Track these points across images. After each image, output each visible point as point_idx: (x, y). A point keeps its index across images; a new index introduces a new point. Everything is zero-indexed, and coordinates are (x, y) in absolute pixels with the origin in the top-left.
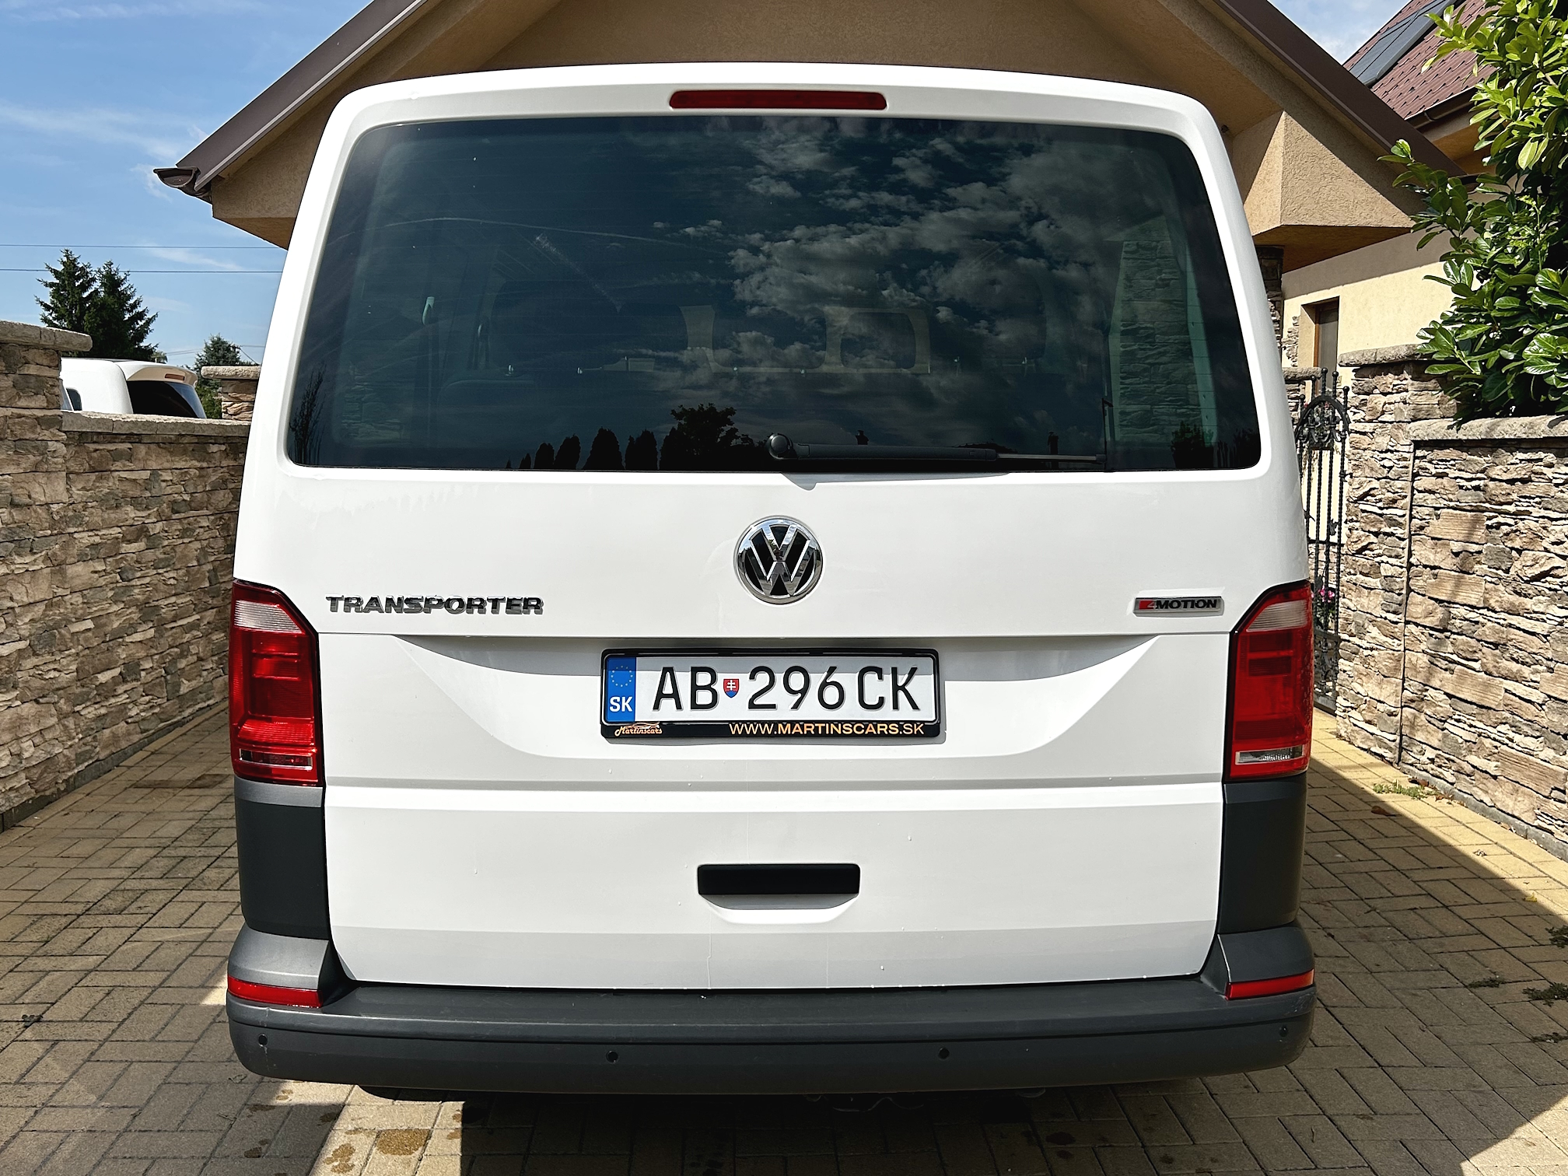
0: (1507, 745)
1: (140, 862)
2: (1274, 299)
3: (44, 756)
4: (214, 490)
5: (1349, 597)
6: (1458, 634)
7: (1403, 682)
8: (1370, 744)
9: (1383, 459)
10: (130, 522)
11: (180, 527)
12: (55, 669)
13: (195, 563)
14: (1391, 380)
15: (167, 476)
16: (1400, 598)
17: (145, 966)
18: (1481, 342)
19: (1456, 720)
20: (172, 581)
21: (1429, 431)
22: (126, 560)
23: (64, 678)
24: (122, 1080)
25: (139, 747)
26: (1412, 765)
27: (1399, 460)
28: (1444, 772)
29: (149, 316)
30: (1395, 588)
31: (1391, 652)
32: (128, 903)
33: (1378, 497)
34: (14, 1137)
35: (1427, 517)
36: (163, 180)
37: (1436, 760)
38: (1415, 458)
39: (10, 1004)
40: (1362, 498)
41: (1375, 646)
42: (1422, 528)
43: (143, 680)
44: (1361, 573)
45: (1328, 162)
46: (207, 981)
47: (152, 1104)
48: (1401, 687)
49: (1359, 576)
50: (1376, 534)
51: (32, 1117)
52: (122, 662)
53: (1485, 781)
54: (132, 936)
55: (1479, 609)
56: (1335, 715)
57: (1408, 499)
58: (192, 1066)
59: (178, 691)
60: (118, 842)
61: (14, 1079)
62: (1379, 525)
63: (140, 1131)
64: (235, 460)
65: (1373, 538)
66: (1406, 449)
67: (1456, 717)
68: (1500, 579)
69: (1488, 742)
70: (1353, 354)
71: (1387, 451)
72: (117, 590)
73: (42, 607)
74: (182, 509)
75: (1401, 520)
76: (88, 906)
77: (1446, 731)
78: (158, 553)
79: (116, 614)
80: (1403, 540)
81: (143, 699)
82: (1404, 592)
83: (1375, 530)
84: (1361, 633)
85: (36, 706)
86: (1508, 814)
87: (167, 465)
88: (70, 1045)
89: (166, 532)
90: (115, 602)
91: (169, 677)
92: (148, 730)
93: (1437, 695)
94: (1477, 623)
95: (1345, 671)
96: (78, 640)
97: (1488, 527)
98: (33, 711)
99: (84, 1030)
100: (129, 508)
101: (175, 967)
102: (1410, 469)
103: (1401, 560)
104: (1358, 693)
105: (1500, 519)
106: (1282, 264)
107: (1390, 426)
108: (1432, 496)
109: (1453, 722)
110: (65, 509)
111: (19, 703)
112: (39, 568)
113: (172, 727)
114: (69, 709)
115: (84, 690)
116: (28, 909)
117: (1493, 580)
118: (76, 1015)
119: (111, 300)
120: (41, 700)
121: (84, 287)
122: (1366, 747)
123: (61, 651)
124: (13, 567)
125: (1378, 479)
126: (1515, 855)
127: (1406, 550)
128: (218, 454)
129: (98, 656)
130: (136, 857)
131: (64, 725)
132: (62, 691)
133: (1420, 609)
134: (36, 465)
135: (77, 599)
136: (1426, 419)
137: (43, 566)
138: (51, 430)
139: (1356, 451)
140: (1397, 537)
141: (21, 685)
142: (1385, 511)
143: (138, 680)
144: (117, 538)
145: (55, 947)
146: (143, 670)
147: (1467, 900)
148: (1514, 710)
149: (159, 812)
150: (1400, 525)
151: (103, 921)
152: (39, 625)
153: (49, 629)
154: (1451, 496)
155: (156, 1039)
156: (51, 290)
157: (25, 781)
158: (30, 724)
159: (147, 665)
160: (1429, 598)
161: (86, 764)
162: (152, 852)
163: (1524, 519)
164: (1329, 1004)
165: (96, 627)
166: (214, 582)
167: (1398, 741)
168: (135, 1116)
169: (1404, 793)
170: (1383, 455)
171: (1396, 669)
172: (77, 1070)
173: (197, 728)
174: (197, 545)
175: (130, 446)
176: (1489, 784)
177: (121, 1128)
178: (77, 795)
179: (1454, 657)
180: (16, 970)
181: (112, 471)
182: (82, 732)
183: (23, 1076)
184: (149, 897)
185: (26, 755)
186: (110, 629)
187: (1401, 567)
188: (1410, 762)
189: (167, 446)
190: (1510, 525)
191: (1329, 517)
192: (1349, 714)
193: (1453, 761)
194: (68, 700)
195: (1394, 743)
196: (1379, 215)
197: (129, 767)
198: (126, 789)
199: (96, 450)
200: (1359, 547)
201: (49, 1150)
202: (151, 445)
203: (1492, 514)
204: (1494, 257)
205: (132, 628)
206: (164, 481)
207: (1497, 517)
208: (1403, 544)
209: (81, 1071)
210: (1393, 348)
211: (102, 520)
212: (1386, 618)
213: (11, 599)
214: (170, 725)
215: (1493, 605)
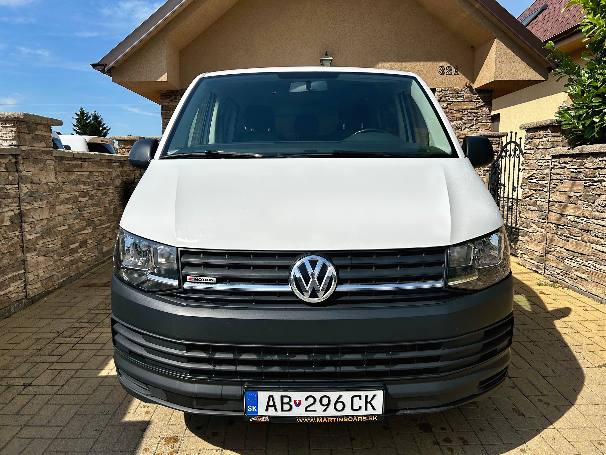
0: (593, 268)
1: (81, 316)
2: (489, 108)
3: (48, 276)
4: (114, 179)
5: (523, 213)
6: (571, 227)
7: (546, 245)
8: (532, 267)
9: (538, 163)
10: (82, 190)
11: (101, 192)
12: (52, 244)
13: (108, 205)
14: (542, 133)
15: (96, 174)
16: (545, 214)
17: (76, 361)
18: (584, 116)
19: (569, 259)
20: (99, 212)
21: (559, 151)
22: (81, 204)
23: (56, 247)
24: (59, 413)
25: (88, 271)
26: (549, 275)
27: (545, 163)
28: (564, 278)
29: (108, 128)
30: (543, 210)
31: (541, 233)
32: (73, 333)
33: (536, 177)
34: (10, 441)
35: (557, 184)
36: (94, 68)
37: (560, 273)
38: (552, 162)
39: (21, 377)
40: (529, 177)
41: (534, 231)
42: (555, 188)
43: (88, 247)
44: (528, 205)
45: (512, 57)
46: (98, 368)
47: (69, 425)
48: (545, 246)
49: (527, 206)
50: (535, 190)
51: (19, 431)
52: (80, 241)
53: (582, 282)
54: (73, 347)
55: (580, 217)
56: (517, 257)
57: (549, 177)
58: (87, 406)
59: (102, 251)
60: (74, 308)
61: (15, 412)
62: (537, 187)
63: (62, 438)
64: (123, 168)
65: (533, 192)
66: (549, 158)
67: (570, 258)
68: (590, 206)
69: (584, 267)
70: (526, 124)
71: (540, 160)
72: (77, 215)
73: (45, 221)
74: (102, 186)
75: (546, 185)
76: (58, 335)
77: (565, 263)
78: (93, 201)
79: (77, 223)
80: (547, 192)
81: (88, 254)
82: (547, 211)
83: (535, 189)
84: (528, 226)
85: (44, 257)
86: (593, 294)
87: (96, 170)
88: (40, 396)
89: (96, 194)
90: (77, 219)
91: (98, 246)
92: (90, 265)
93: (561, 249)
94: (579, 222)
95: (521, 241)
96: (62, 233)
97: (585, 186)
98: (43, 259)
99: (47, 389)
100: (82, 185)
101: (87, 360)
102: (550, 166)
103: (546, 200)
104: (527, 248)
105: (591, 183)
106: (492, 96)
107: (541, 150)
108: (560, 176)
109: (568, 259)
110: (55, 185)
111: (37, 256)
112: (44, 206)
113: (100, 264)
114: (58, 258)
115: (65, 251)
116: (36, 336)
117: (587, 206)
118: (45, 383)
119: (95, 123)
120: (46, 255)
121: (87, 119)
122: (530, 268)
123: (54, 237)
124: (33, 206)
125: (536, 170)
126: (599, 311)
127: (548, 196)
128: (116, 166)
129: (70, 239)
130: (80, 314)
131: (56, 264)
132: (55, 252)
133: (553, 218)
134: (42, 168)
135: (61, 218)
136: (556, 147)
137: (46, 206)
138: (48, 155)
139: (527, 160)
140: (544, 191)
141: (38, 250)
142: (539, 182)
143: (86, 247)
144: (77, 196)
145: (43, 352)
146: (88, 243)
147: (586, 330)
148: (596, 255)
149: (91, 296)
150: (546, 187)
151: (63, 341)
152: (44, 228)
153: (49, 229)
154: (568, 175)
155: (75, 394)
156: (76, 120)
157: (40, 285)
158: (42, 264)
159: (90, 241)
160: (558, 213)
161: (66, 278)
162: (86, 312)
163: (602, 183)
164: (544, 375)
165: (69, 228)
166: (115, 212)
167: (544, 266)
168: (61, 431)
169: (549, 286)
170: (538, 161)
171: (543, 240)
172: (41, 409)
173: (109, 264)
174: (108, 199)
175: (81, 162)
176: (584, 283)
177: (54, 437)
178: (62, 290)
179: (569, 235)
180: (26, 362)
181: (74, 172)
182: (64, 266)
183: (19, 411)
184: (82, 330)
185: (40, 276)
186: (74, 229)
187: (546, 202)
188: (549, 274)
189: (96, 163)
190: (595, 185)
191: (513, 185)
192: (523, 256)
193: (568, 274)
194: (58, 255)
195: (542, 267)
196: (530, 76)
197: (83, 279)
198: (80, 287)
199: (67, 164)
200: (528, 195)
201: (23, 448)
202: (90, 163)
203: (587, 181)
204: (590, 83)
205: (84, 228)
206: (95, 176)
207: (589, 182)
208: (547, 194)
209: (43, 408)
210: (544, 121)
211: (71, 189)
212: (539, 221)
213: (33, 218)
214: (99, 263)
215: (587, 216)
